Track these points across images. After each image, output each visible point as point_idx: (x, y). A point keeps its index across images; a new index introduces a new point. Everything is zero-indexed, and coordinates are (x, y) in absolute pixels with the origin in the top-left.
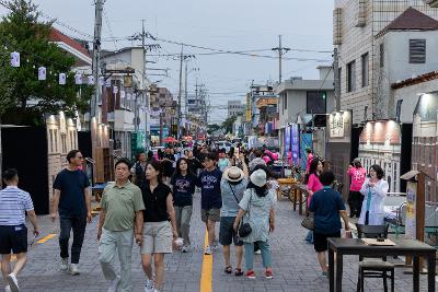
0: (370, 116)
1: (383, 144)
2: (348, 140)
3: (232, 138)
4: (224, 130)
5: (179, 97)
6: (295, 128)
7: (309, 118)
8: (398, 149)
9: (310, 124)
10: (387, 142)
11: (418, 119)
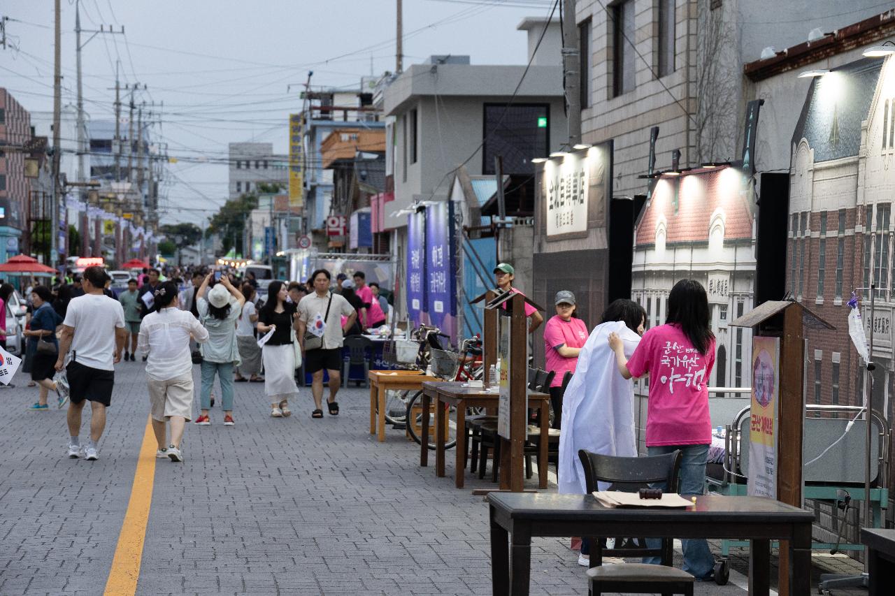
0: (664, 161)
1: (703, 244)
2: (599, 241)
3: (242, 266)
4: (217, 242)
5: (55, 128)
6: (439, 215)
7: (488, 189)
8: (747, 258)
9: (491, 209)
10: (717, 239)
11: (806, 157)
